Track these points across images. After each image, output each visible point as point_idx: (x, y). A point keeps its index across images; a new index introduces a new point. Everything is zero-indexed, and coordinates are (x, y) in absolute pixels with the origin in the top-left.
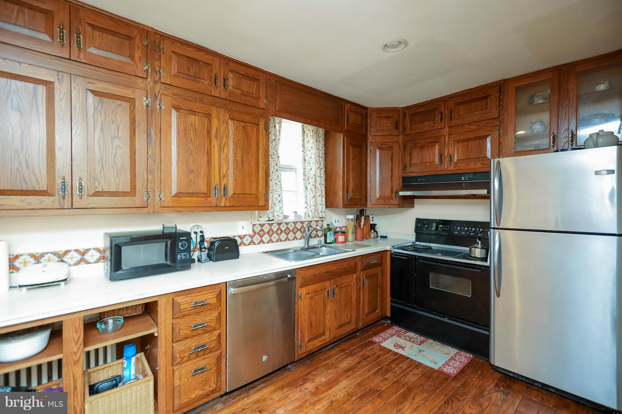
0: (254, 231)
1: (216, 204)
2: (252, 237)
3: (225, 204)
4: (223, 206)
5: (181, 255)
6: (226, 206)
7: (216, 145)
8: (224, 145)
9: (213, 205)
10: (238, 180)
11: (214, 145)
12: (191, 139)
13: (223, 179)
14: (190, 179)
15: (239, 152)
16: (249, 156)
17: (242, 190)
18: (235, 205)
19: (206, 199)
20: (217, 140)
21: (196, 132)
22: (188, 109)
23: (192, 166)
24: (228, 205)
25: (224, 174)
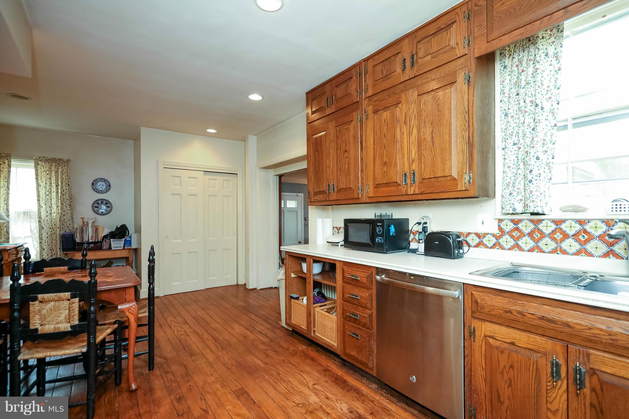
0: (500, 229)
1: (406, 192)
2: (497, 238)
3: (414, 191)
4: (413, 193)
5: (378, 239)
6: (415, 193)
7: (405, 131)
8: (413, 127)
9: (403, 194)
10: (428, 162)
11: (403, 132)
12: (385, 134)
13: (412, 164)
14: (384, 170)
15: (428, 129)
16: (441, 128)
17: (432, 173)
18: (426, 192)
19: (397, 188)
20: (406, 126)
21: (388, 126)
22: (383, 108)
23: (385, 159)
24: (417, 192)
25: (413, 159)
